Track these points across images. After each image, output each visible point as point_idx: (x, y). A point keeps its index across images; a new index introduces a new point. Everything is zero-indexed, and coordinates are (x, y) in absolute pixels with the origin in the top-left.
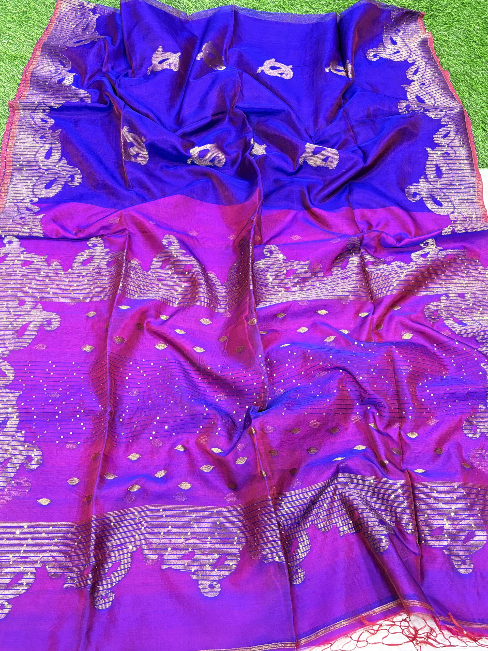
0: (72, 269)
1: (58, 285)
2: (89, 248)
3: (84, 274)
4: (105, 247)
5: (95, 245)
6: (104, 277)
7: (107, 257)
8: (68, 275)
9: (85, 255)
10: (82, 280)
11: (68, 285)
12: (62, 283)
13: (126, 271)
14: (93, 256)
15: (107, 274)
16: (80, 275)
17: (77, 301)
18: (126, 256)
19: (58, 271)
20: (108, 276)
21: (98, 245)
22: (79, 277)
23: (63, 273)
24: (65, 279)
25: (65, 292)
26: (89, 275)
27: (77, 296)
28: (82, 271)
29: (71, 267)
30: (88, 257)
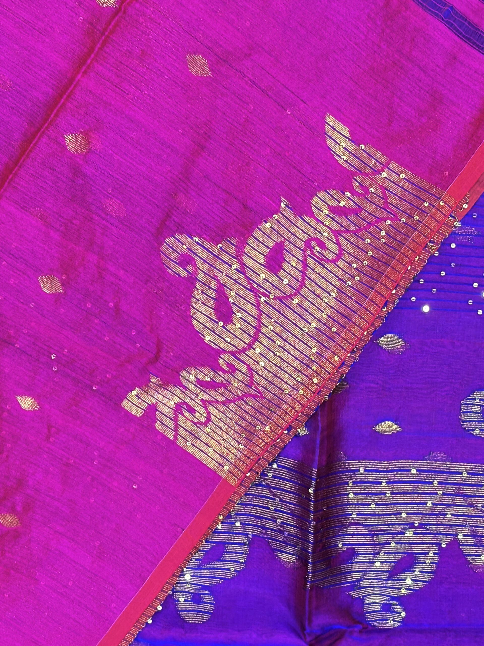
0: (439, 545)
1: (471, 505)
2: (400, 599)
3: (409, 533)
4: (361, 601)
5: (387, 608)
6: (361, 519)
7: (356, 576)
8: (447, 531)
9: (409, 581)
10: (414, 517)
11: (448, 506)
12: (460, 510)
13: (305, 532)
14: (389, 578)
15: (352, 530)
16: (420, 531)
17: (425, 465)
18: (307, 572)
19: (471, 540)
20: (352, 524)
21: (378, 608)
22: (421, 526)
23: (460, 537)
24: (455, 521)
25: (454, 487)
26: (399, 528)
27: (424, 477)
28: (417, 539)
29: (441, 552)
30: (403, 576)
